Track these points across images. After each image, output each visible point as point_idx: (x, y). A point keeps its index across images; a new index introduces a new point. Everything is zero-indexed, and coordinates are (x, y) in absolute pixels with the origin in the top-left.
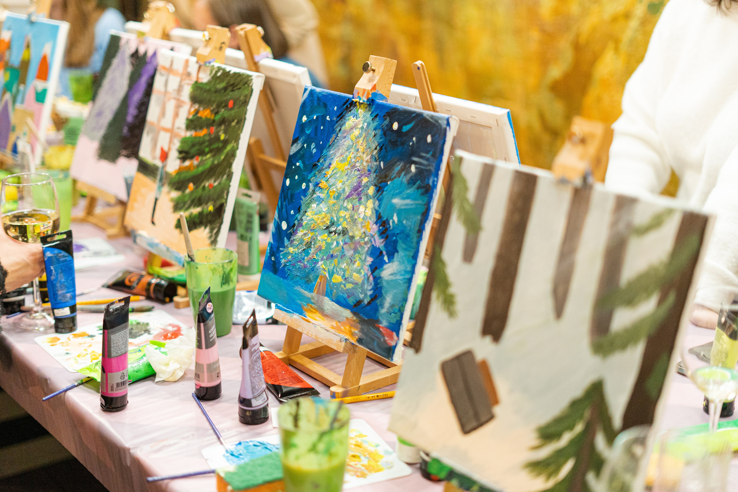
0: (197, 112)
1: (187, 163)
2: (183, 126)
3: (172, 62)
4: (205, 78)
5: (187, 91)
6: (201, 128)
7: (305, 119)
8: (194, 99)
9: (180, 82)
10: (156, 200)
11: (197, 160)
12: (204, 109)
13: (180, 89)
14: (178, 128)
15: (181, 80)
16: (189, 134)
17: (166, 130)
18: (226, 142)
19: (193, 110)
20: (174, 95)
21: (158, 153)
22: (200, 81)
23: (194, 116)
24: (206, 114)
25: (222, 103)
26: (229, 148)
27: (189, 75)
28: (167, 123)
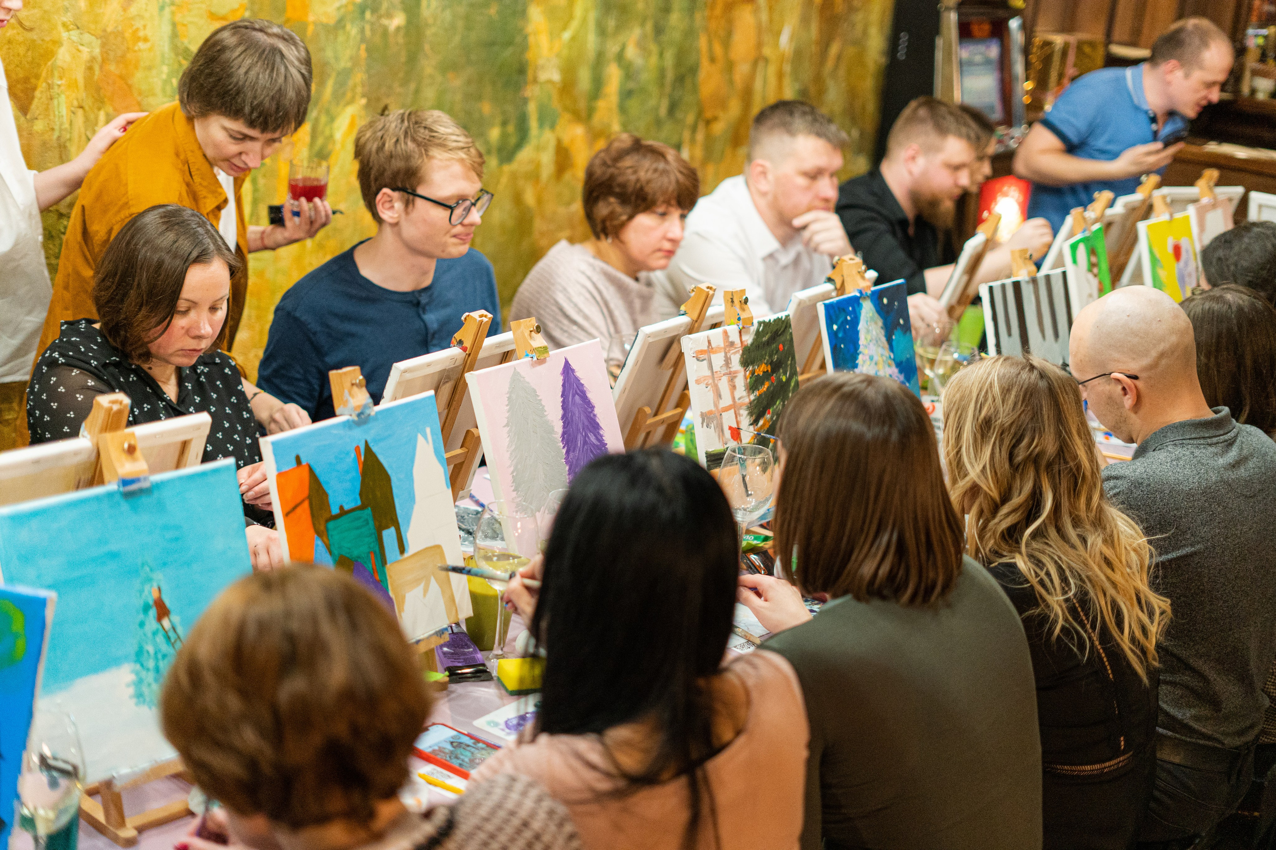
0: (753, 373)
1: (761, 422)
2: (745, 393)
3: (709, 342)
4: (749, 339)
5: (736, 359)
6: (762, 384)
7: (835, 327)
8: (746, 362)
9: (726, 356)
10: (744, 477)
11: (769, 413)
12: (758, 366)
13: (728, 361)
14: (739, 399)
15: (726, 353)
16: (752, 397)
17: (726, 409)
18: (789, 380)
19: (748, 373)
20: (724, 370)
21: (728, 434)
22: (746, 343)
23: (751, 378)
24: (761, 369)
25: (773, 351)
26: (793, 384)
27: (732, 344)
28: (726, 401)
